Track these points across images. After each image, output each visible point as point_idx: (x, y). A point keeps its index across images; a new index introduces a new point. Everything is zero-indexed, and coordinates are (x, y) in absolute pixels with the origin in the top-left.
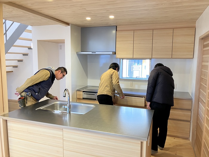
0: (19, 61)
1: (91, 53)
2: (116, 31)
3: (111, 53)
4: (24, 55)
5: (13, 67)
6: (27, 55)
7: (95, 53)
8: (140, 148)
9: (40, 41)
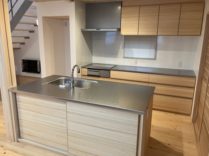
0: (26, 38)
1: (95, 30)
2: (121, 7)
3: (116, 30)
4: (30, 32)
5: (21, 44)
6: (33, 32)
7: (99, 30)
8: (137, 121)
9: (45, 17)
